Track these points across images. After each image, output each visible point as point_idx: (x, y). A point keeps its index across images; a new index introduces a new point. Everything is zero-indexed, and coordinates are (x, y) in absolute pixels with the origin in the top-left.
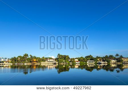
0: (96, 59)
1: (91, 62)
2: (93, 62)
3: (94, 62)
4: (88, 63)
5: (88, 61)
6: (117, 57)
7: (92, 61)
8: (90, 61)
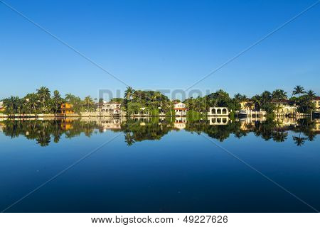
0: (232, 101)
1: (219, 111)
2: (224, 110)
3: (228, 113)
4: (210, 113)
5: (211, 109)
6: (297, 96)
7: (222, 109)
8: (216, 109)
